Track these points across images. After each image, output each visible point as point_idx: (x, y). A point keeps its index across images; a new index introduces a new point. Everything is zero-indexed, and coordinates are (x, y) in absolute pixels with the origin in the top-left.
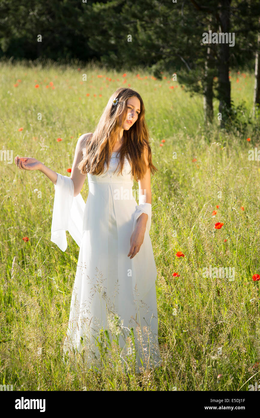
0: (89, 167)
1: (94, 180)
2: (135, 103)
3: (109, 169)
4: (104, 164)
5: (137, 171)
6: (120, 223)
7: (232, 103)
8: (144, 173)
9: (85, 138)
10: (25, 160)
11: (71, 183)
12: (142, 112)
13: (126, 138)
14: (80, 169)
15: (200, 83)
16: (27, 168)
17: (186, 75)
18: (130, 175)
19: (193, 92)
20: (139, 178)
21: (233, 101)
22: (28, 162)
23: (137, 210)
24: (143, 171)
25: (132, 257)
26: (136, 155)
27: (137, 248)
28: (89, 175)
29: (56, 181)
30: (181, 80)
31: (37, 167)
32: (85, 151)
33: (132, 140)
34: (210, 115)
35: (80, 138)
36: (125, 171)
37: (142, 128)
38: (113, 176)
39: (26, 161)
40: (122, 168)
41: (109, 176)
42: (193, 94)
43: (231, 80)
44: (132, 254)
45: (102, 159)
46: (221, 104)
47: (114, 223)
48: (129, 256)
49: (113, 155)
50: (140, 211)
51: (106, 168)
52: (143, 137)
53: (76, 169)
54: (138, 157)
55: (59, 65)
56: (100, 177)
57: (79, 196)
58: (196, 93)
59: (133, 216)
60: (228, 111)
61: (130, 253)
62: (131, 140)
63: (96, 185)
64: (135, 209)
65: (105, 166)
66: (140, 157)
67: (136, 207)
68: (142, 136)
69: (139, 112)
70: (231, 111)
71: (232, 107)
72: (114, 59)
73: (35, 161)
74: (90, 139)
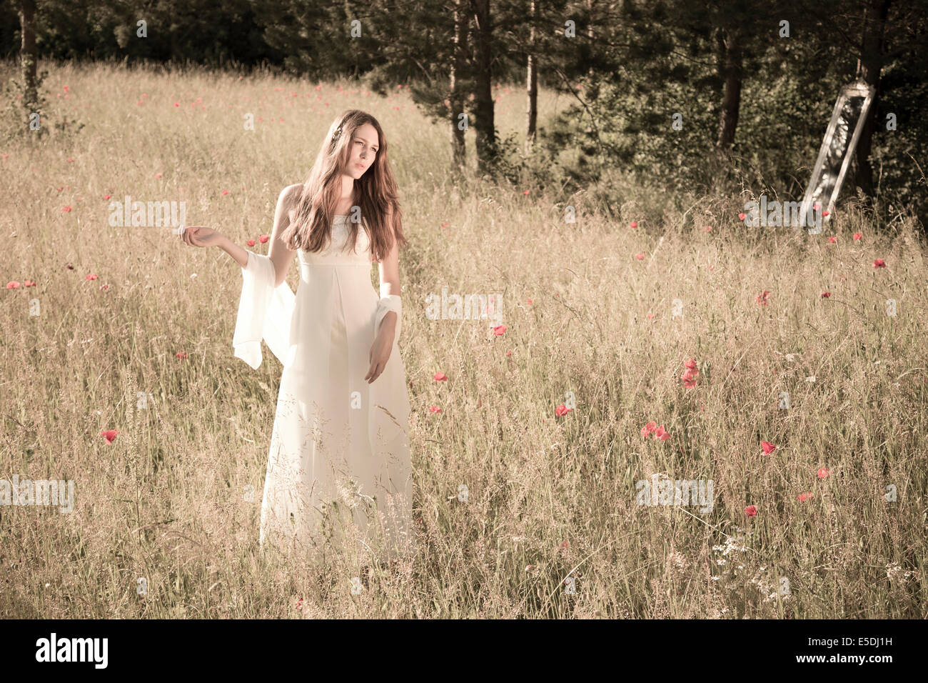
0: (299, 238)
1: (308, 260)
2: (369, 135)
3: (333, 242)
4: (324, 234)
5: (379, 246)
6: (351, 330)
7: (496, 134)
8: (390, 247)
9: (291, 193)
10: (194, 230)
11: (270, 266)
12: (381, 149)
13: (359, 192)
14: (285, 241)
15: (447, 102)
16: (200, 243)
17: (425, 89)
18: (368, 253)
19: (437, 117)
20: (382, 256)
21: (497, 132)
22: (200, 233)
23: (379, 308)
24: (388, 244)
25: (371, 381)
26: (376, 219)
27: (381, 366)
28: (300, 252)
29: (246, 264)
30: (419, 97)
31: (214, 242)
32: (292, 214)
33: (370, 194)
34: (460, 152)
35: (284, 192)
36: (359, 246)
37: (383, 175)
38: (340, 255)
39: (195, 232)
40: (354, 241)
41: (333, 254)
42: (436, 120)
43: (493, 97)
44: (372, 376)
45: (318, 225)
46: (480, 136)
47: (343, 331)
48: (367, 378)
49: (338, 220)
50: (385, 308)
51: (328, 243)
52: (385, 190)
53: (278, 242)
54: (380, 225)
55: (208, 70)
56: (318, 256)
57: (284, 285)
58: (441, 119)
59: (373, 319)
60: (491, 147)
61: (370, 373)
62: (368, 194)
63: (313, 269)
64: (376, 306)
65: (326, 237)
66: (383, 222)
67: (378, 303)
68: (384, 188)
69: (377, 149)
70: (496, 146)
71: (497, 141)
72: (307, 62)
73: (211, 233)
74: (300, 193)
